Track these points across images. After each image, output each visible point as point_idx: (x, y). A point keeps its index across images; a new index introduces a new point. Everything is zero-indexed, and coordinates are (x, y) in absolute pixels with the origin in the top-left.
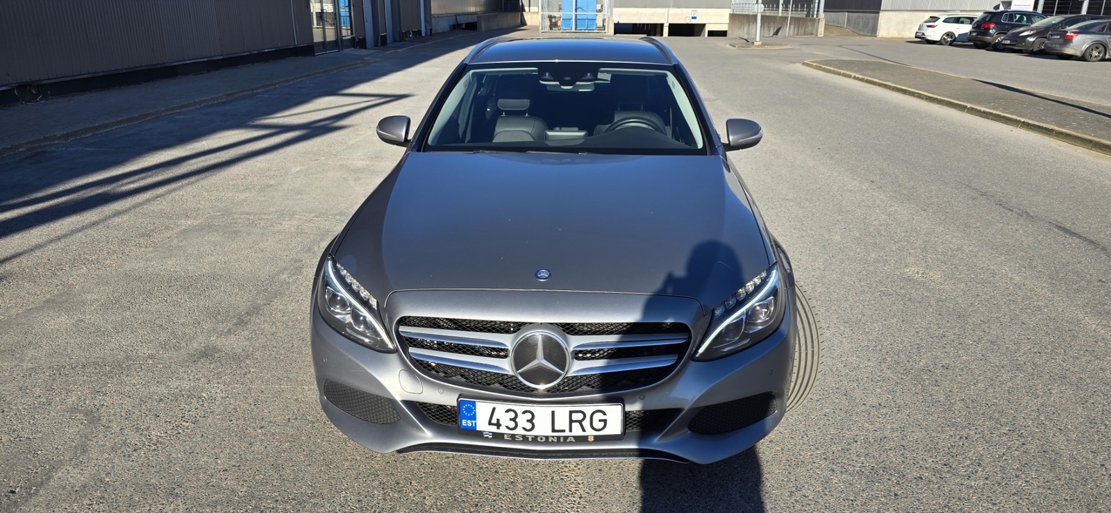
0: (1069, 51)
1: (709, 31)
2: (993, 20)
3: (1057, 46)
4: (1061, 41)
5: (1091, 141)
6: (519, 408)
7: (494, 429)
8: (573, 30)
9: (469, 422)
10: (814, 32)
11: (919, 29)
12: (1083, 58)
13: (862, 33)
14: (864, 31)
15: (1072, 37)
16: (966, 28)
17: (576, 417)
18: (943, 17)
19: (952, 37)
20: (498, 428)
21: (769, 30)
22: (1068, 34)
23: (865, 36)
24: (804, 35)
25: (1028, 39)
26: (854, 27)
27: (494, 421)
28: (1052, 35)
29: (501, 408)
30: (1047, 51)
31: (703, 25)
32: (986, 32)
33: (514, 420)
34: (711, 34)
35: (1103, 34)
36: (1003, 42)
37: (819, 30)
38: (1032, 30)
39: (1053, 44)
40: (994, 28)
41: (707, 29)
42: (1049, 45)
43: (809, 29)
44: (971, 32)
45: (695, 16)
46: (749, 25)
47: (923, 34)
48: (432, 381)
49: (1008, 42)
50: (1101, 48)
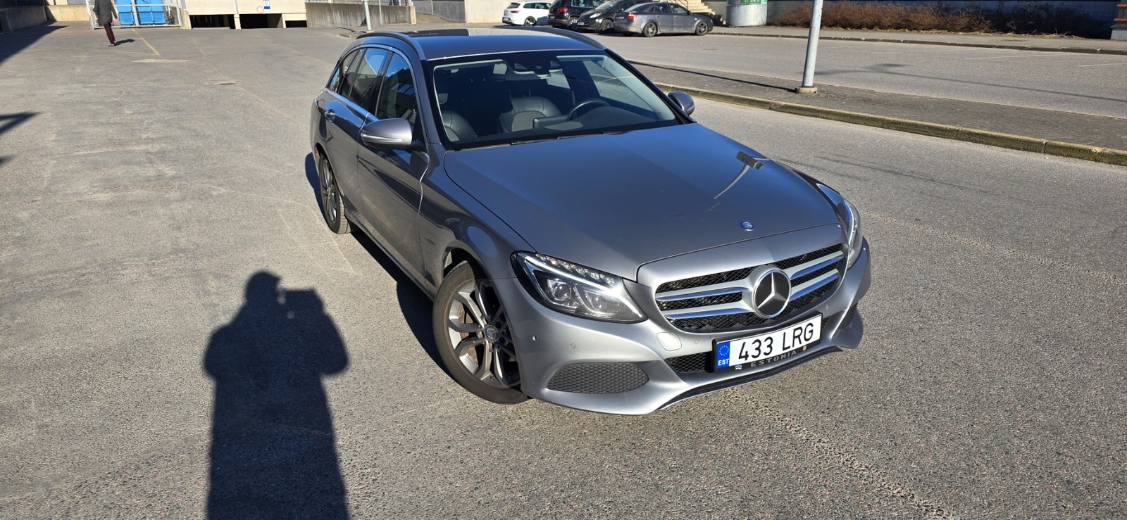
0: (633, 29)
1: (286, 22)
2: (565, 5)
3: (623, 25)
4: (626, 21)
5: (731, 97)
6: (762, 338)
7: (743, 361)
8: (137, 25)
9: (724, 361)
10: (407, 20)
11: (505, 15)
12: (643, 35)
13: (450, 20)
14: (452, 18)
15: (633, 17)
16: (545, 13)
17: (798, 333)
18: (523, 4)
19: (533, 21)
20: (746, 359)
21: (356, 19)
22: (630, 15)
23: (455, 22)
24: (396, 23)
25: (597, 20)
26: (442, 14)
27: (744, 354)
28: (618, 16)
29: (749, 341)
30: (616, 29)
31: (280, 15)
32: (561, 16)
33: (758, 349)
34: (290, 24)
35: (653, 14)
36: (579, 24)
37: (412, 18)
38: (598, 12)
39: (620, 24)
40: (567, 12)
41: (285, 18)
42: (617, 25)
43: (401, 17)
44: (549, 16)
45: (268, 5)
46: (331, 15)
47: (509, 19)
48: (691, 335)
49: (582, 24)
50: (654, 25)
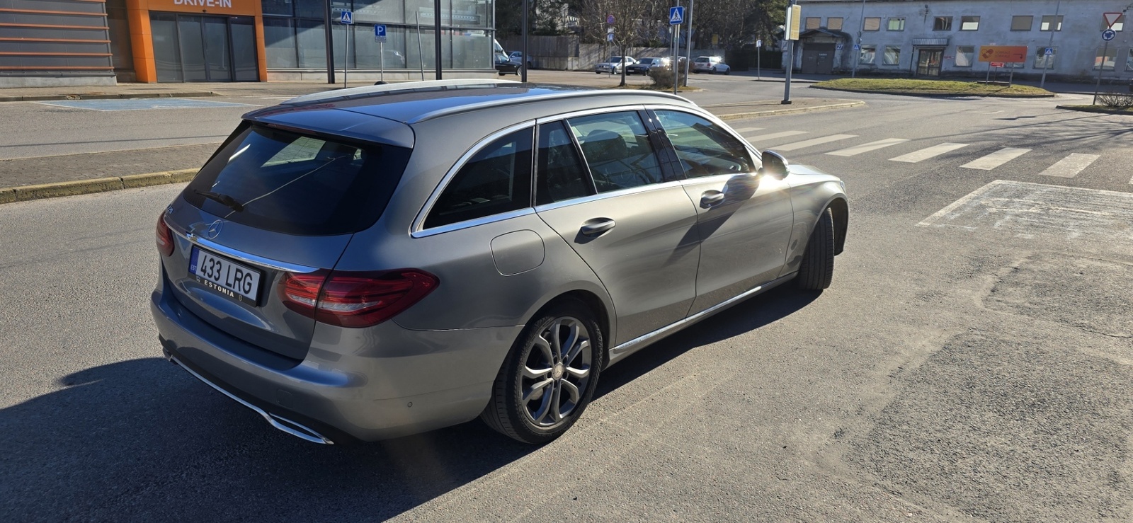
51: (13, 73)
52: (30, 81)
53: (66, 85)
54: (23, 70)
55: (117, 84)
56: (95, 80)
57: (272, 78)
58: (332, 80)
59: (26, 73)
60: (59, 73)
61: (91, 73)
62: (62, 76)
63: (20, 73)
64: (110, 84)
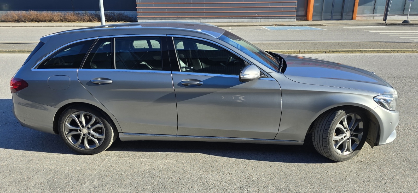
51: (266, 17)
52: (270, 20)
53: (280, 21)
54: (269, 17)
55: (296, 21)
56: (289, 20)
57: (358, 19)
58: (385, 19)
59: (270, 17)
60: (279, 17)
61: (288, 17)
62: (279, 18)
63: (268, 18)
64: (294, 21)
